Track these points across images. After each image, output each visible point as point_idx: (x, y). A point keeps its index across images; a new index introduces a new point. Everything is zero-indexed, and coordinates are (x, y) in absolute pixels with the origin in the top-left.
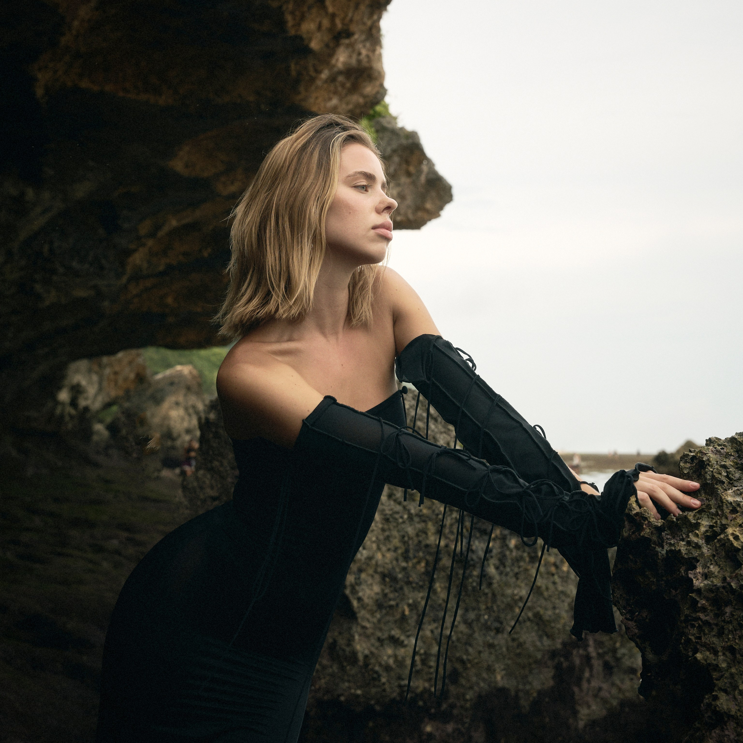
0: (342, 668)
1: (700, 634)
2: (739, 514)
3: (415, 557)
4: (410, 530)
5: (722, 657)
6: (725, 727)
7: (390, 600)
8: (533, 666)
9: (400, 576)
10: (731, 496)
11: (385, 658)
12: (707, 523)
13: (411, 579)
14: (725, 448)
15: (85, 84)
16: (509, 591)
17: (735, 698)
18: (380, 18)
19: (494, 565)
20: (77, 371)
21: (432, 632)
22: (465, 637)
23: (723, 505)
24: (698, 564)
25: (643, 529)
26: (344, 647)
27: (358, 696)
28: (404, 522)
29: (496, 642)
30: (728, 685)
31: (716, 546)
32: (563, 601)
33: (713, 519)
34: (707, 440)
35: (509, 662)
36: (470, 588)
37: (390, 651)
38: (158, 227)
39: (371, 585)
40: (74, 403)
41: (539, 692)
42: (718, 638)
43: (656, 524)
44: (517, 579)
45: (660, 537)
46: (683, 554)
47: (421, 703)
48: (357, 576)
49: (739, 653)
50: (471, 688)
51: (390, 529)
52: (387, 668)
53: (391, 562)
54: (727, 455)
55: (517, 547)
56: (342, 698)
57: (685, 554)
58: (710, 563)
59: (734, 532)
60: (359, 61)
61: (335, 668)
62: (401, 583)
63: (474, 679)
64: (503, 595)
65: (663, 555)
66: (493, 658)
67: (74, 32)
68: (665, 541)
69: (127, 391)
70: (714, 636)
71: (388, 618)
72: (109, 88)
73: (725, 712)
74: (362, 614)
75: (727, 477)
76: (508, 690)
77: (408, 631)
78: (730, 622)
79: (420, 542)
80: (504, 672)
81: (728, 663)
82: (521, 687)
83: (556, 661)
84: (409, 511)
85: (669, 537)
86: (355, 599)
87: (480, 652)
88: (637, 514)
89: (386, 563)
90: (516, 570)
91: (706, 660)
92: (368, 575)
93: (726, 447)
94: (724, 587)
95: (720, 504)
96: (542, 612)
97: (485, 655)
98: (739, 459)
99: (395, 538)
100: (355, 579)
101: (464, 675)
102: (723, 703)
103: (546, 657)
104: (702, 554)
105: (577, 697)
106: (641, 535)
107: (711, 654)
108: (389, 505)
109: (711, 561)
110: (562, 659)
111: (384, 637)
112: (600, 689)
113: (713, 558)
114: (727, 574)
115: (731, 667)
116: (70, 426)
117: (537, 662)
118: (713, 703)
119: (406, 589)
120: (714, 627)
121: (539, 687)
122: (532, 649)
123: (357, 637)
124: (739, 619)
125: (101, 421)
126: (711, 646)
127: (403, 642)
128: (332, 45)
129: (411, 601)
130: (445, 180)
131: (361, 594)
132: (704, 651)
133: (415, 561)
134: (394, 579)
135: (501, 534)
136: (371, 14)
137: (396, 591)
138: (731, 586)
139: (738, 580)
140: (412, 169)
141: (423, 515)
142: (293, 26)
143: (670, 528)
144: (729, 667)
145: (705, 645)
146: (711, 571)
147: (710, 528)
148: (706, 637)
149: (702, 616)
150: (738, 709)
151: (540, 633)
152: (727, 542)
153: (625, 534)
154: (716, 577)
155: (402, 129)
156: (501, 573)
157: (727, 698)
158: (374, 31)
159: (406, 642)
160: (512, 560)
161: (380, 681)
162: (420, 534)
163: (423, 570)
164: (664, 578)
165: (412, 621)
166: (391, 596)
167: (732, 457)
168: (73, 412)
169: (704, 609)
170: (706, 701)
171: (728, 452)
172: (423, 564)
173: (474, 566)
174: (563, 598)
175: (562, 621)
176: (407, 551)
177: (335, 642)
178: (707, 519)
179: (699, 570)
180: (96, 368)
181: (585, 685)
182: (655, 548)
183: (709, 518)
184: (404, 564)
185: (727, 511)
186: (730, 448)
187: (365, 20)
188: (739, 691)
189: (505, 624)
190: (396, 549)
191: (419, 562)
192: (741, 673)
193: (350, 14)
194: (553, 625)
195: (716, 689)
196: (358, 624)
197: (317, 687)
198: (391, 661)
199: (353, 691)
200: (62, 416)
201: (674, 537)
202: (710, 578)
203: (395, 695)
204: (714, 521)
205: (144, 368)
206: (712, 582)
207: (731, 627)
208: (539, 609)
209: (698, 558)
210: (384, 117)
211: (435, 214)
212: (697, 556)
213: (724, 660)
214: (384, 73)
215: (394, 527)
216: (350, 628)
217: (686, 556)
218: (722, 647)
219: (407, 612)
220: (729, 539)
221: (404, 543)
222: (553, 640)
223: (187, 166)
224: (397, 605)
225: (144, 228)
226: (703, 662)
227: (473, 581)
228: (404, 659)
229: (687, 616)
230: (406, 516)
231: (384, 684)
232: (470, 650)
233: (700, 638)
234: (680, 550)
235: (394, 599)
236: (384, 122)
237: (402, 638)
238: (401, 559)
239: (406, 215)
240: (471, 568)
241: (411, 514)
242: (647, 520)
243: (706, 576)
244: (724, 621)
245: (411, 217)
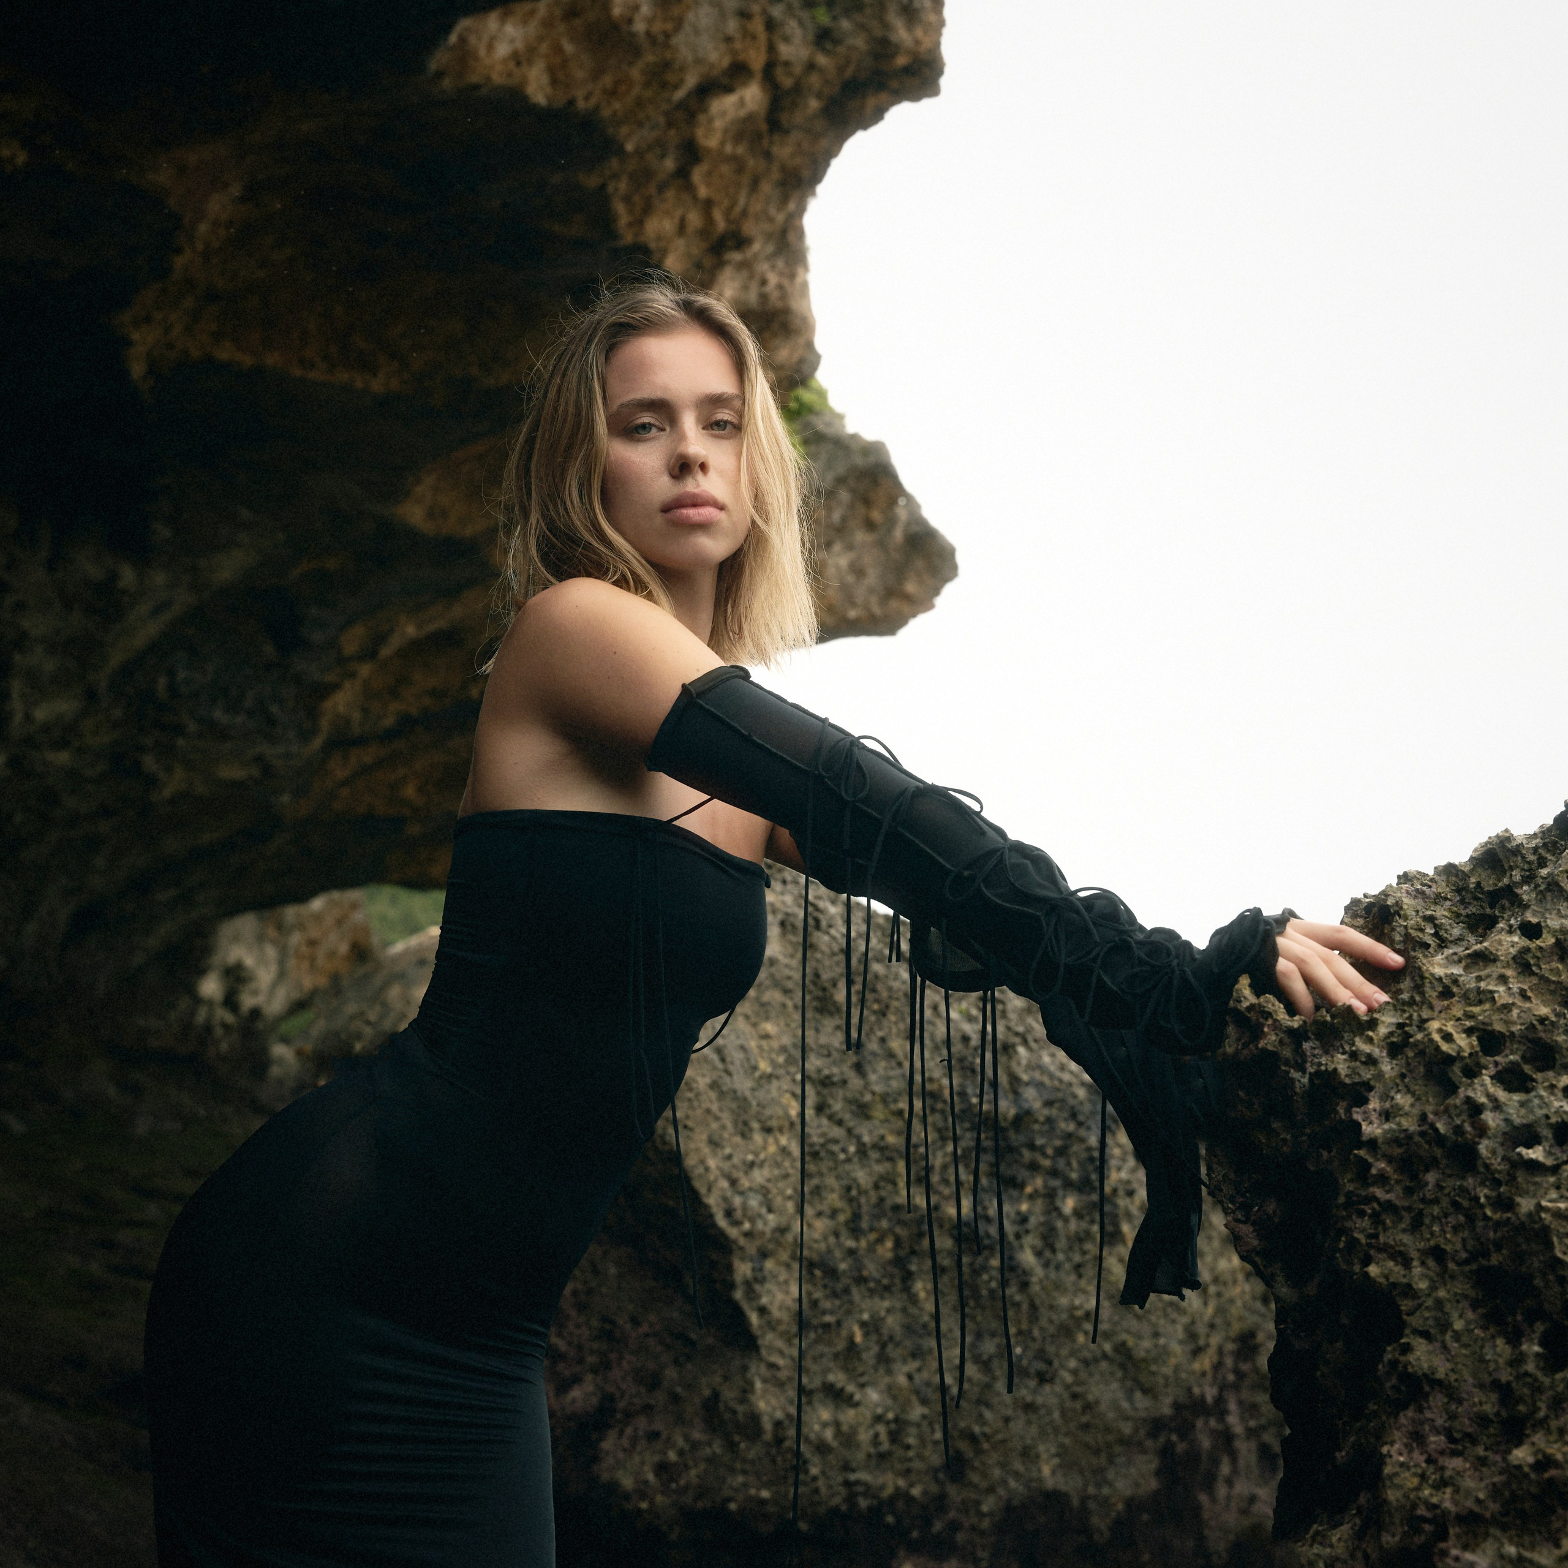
0: (732, 1446)
1: (1376, 1229)
2: (1456, 998)
3: (872, 1229)
4: (862, 1176)
5: (1419, 1269)
6: (1425, 1405)
7: (824, 1313)
8: (1118, 1449)
9: (843, 1266)
10: (1440, 965)
11: (817, 1427)
12: (1394, 1020)
13: (865, 1273)
14: (1434, 886)
15: (225, 353)
16: (1063, 1301)
17: (1445, 1347)
18: (801, 209)
19: (1033, 1248)
20: (236, 939)
21: (910, 1377)
22: (976, 1389)
23: (1423, 985)
24: (1372, 1093)
25: (1263, 1035)
26: (733, 1404)
27: (763, 1502)
28: (848, 1160)
29: (1039, 1400)
30: (1431, 1322)
31: (1407, 1056)
32: (1174, 1322)
33: (1404, 1011)
34: (1399, 877)
35: (1067, 1441)
36: (984, 1292)
37: (825, 1415)
38: (380, 639)
39: (786, 1282)
40: (230, 1001)
41: (1130, 1503)
42: (1412, 1234)
43: (1290, 1023)
44: (1080, 1276)
45: (1298, 1050)
46: (1343, 1077)
47: (890, 1519)
48: (757, 1265)
49: (1453, 1260)
50: (991, 1490)
51: (821, 1174)
52: (822, 1448)
53: (825, 1238)
54: (1439, 899)
55: (1078, 1213)
56: (733, 1506)
57: (1346, 1076)
58: (1395, 1090)
59: (1444, 1028)
60: (764, 297)
61: (717, 1447)
62: (845, 1281)
63: (997, 1472)
64: (1051, 1307)
65: (1304, 1086)
66: (1034, 1430)
67: (200, 246)
68: (1310, 1060)
69: (335, 978)
70: (1404, 1231)
71: (821, 1348)
72: (272, 359)
73: (1425, 1375)
74: (769, 1339)
75: (1436, 935)
76: (1066, 1495)
77: (862, 1375)
78: (1436, 1201)
79: (882, 1200)
80: (1056, 1461)
81: (1432, 1280)
82: (1091, 1490)
83: (1162, 1440)
84: (858, 1138)
85: (1316, 1052)
86: (753, 1309)
87: (1007, 1420)
88: (1252, 1007)
89: (816, 1241)
90: (1077, 1258)
91: (1387, 1277)
92: (779, 1263)
93: (1436, 882)
94: (1422, 1134)
95: (1419, 982)
96: (1131, 1342)
97: (1018, 1426)
98: (1462, 907)
99: (833, 1191)
100: (753, 1269)
101: (977, 1464)
102: (1422, 1358)
103: (1142, 1433)
104: (1380, 1076)
105: (1206, 1515)
106: (1260, 1046)
107: (1397, 1265)
108: (819, 1126)
109: (1397, 1085)
110: (1174, 1438)
111: (812, 1386)
112: (1253, 1499)
113: (1402, 1081)
114: (1429, 1109)
115: (1437, 1288)
116: (224, 1047)
117: (1124, 1441)
118: (1402, 1358)
119: (856, 1294)
120: (1404, 1213)
121: (1128, 1493)
122: (1111, 1415)
123: (758, 1385)
124: (1452, 1194)
125: (285, 1040)
126: (1397, 1249)
127: (851, 1396)
128: (707, 262)
129: (866, 1316)
130: (943, 537)
131: (764, 1300)
132: (1384, 1260)
133: (873, 1236)
134: (832, 1273)
135: (1045, 1187)
136: (785, 199)
137: (835, 1295)
138: (1436, 1130)
139: (1450, 1117)
140: (876, 515)
141: (887, 1148)
142: (630, 225)
143: (1319, 1036)
144: (1433, 1288)
145: (1384, 1249)
146: (1397, 1104)
147: (1397, 1028)
148: (1388, 1234)
149: (1379, 1192)
150: (1450, 1367)
151: (1129, 1383)
152: (1428, 1047)
153: (1229, 1050)
154: (1406, 1114)
155: (854, 437)
156: (1046, 1265)
157: (1430, 1348)
158: (791, 237)
159: (857, 1397)
160: (1069, 1238)
161: (807, 1472)
162: (882, 1184)
163: (889, 1255)
164: (1308, 1131)
165: (869, 1356)
166: (827, 1305)
167: (1448, 903)
168: (229, 1018)
169: (1382, 1179)
170: (1388, 1357)
171: (1440, 893)
172: (889, 1244)
173: (991, 1248)
174: (1174, 1315)
175: (1173, 1361)
176: (856, 1217)
177: (716, 1395)
178: (1392, 1013)
179: (1374, 1104)
180: (272, 932)
181: (1222, 1491)
182: (1288, 1072)
183: (1396, 1010)
184: (850, 1243)
185: (1432, 994)
186: (1444, 884)
187: (772, 211)
188: (1452, 1334)
189: (1056, 1363)
190: (834, 1213)
191: (880, 1240)
192: (1458, 1297)
193: (742, 201)
194: (1153, 1368)
195: (1407, 1331)
196: (761, 1359)
197: (682, 1482)
198: (829, 1434)
199: (753, 1492)
200: (208, 1029)
201: (1327, 1052)
202: (1395, 1117)
203: (836, 1500)
204: (1407, 1015)
205: (366, 931)
206: (1399, 1124)
207: (1436, 1210)
208: (1124, 1336)
209: (1372, 1083)
210: (817, 413)
211: (922, 603)
212: (1370, 1079)
213: (1423, 1276)
214: (815, 322)
215: (830, 1169)
216: (745, 1368)
217: (1347, 1081)
218: (1419, 1250)
219: (858, 1338)
220: (1432, 1041)
221: (851, 1200)
222: (1155, 1397)
223: (431, 515)
224: (839, 1323)
225: (352, 641)
226: (1382, 1280)
227: (991, 1279)
228: (854, 1431)
229: (1349, 1195)
230: (852, 1149)
231: (815, 1479)
232: (988, 1414)
233: (1376, 1236)
234: (1335, 1070)
235: (832, 1313)
236: (820, 426)
237: (851, 1388)
238: (844, 1232)
239: (866, 607)
240: (986, 1253)
241: (864, 1145)
242: (1272, 1017)
243: (1386, 1115)
244: (1423, 1200)
245: (877, 610)
